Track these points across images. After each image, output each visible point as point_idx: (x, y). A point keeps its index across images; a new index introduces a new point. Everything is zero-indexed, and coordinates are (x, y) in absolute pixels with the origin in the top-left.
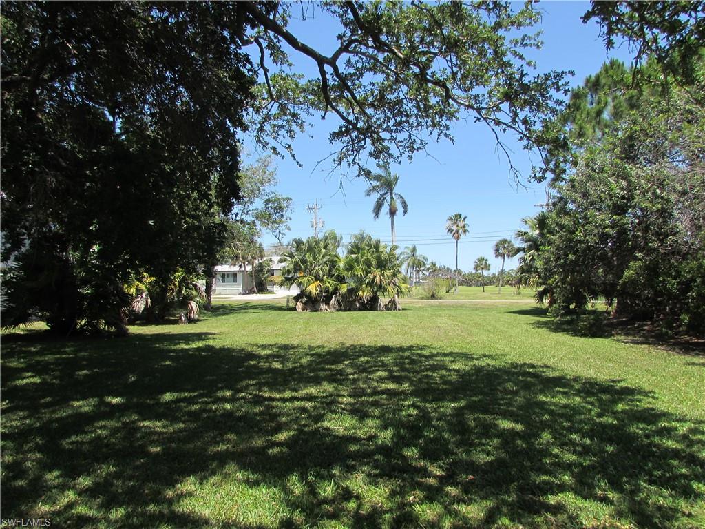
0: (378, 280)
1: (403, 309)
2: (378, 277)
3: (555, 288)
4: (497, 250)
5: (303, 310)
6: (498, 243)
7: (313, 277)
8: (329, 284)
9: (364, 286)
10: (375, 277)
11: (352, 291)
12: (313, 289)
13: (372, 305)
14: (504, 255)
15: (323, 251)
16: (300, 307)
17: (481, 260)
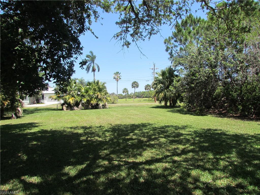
0: (99, 97)
1: (109, 108)
2: (99, 95)
3: (184, 97)
4: (133, 85)
5: (67, 110)
6: (133, 83)
7: (71, 96)
8: (78, 99)
9: (93, 99)
10: (98, 95)
11: (88, 102)
12: (71, 101)
13: (96, 107)
14: (135, 87)
15: (74, 85)
16: (65, 109)
17: (125, 89)
